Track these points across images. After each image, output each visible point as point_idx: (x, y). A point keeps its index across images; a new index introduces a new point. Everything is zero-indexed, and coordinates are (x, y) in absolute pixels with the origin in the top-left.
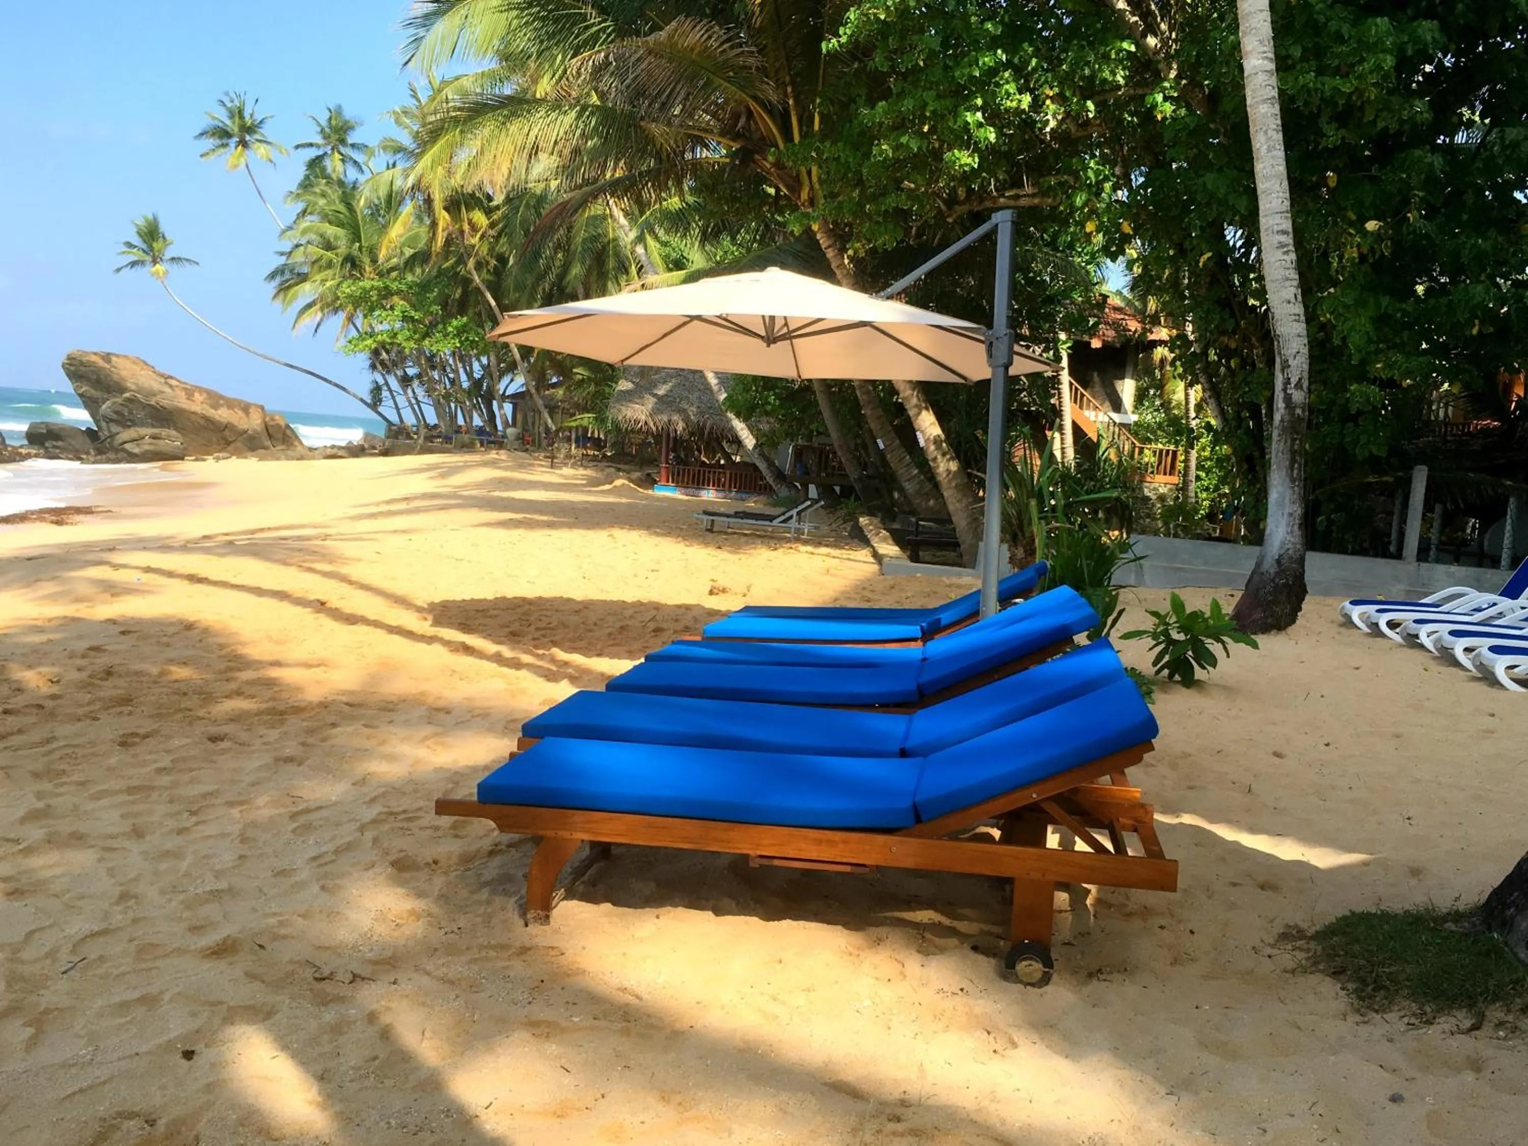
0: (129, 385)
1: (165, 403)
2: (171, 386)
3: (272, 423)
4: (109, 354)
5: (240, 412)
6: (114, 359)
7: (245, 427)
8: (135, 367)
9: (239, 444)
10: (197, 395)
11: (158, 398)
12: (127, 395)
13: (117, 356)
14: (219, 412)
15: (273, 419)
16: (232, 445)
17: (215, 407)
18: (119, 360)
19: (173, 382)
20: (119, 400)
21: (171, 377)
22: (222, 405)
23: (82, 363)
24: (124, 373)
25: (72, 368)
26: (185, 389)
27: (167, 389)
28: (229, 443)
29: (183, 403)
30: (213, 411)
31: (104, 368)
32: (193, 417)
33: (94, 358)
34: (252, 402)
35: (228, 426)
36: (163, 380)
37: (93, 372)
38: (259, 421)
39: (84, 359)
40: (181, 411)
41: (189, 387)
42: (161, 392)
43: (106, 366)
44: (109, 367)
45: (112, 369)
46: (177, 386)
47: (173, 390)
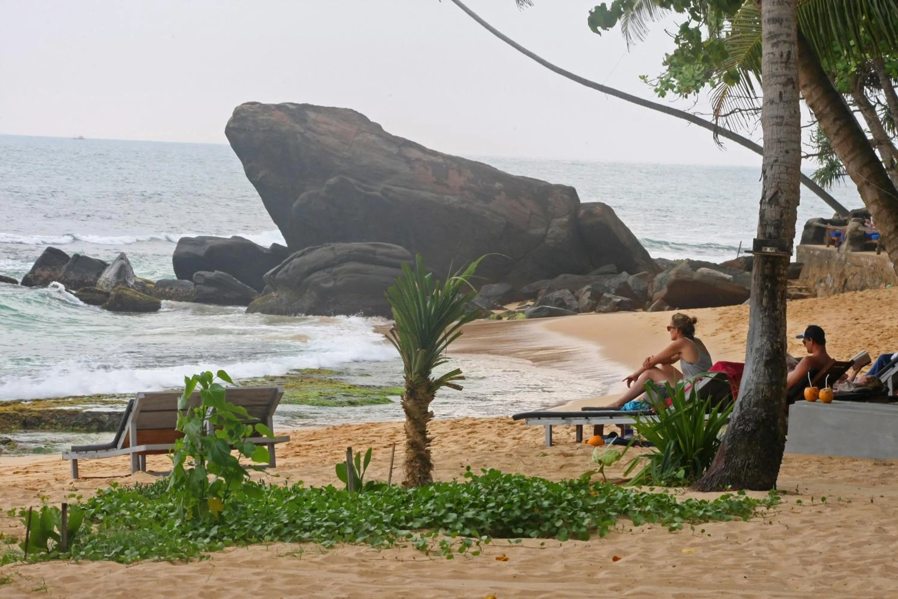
0: (336, 161)
1: (397, 192)
2: (408, 161)
5: (530, 203)
6: (311, 114)
7: (540, 231)
8: (347, 128)
9: (529, 264)
10: (453, 174)
11: (387, 184)
12: (333, 180)
14: (492, 205)
15: (590, 214)
16: (518, 268)
18: (319, 118)
19: (412, 153)
20: (321, 191)
22: (498, 192)
23: (258, 128)
24: (327, 141)
25: (242, 136)
26: (433, 165)
27: (404, 168)
29: (430, 191)
30: (480, 203)
31: (293, 134)
37: (275, 142)
39: (261, 118)
41: (441, 160)
42: (393, 172)
43: (298, 128)
44: (302, 130)
45: (309, 134)
46: (418, 160)
47: (412, 168)
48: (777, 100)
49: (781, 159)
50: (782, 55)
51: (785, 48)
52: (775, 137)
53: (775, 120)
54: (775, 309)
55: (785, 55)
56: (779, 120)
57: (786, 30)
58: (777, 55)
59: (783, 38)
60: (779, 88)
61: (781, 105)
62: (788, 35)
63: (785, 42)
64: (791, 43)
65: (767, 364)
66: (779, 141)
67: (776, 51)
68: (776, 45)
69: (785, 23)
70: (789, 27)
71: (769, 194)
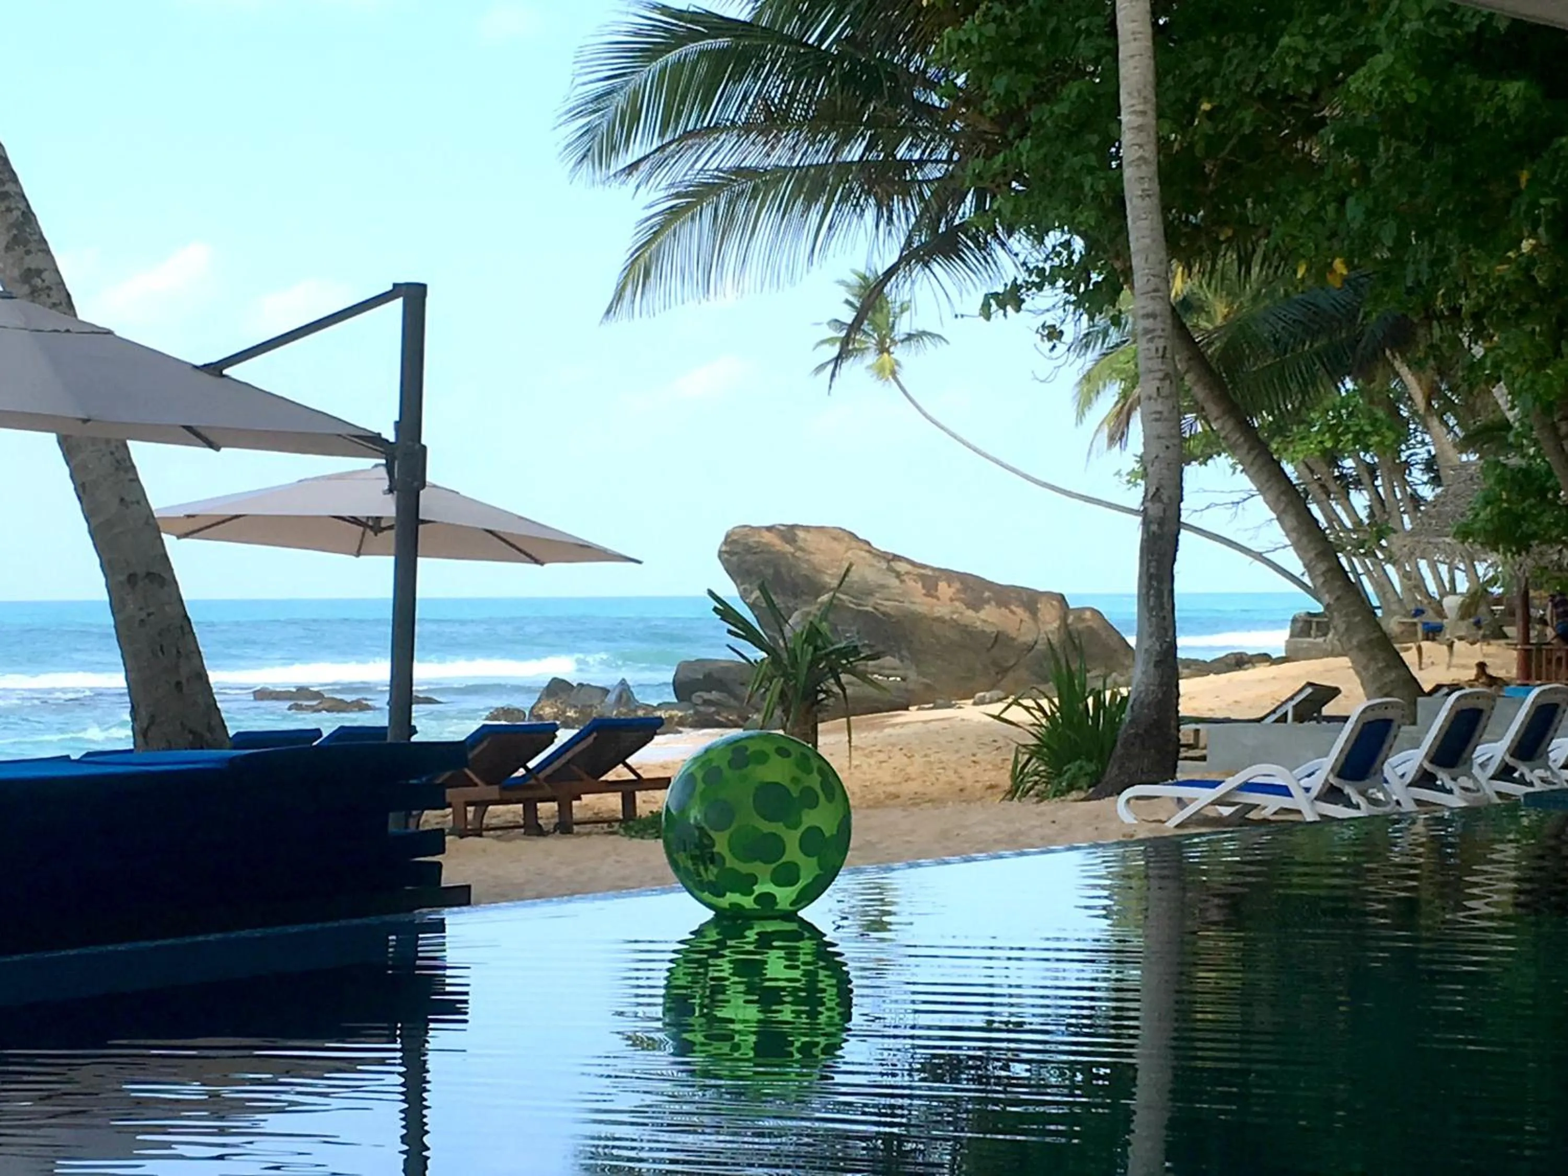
0: (827, 579)
1: (889, 606)
2: (898, 575)
3: (1081, 626)
4: (793, 527)
5: (1019, 611)
6: (801, 534)
7: (1029, 638)
8: (835, 545)
9: (1023, 673)
10: (942, 585)
11: (877, 598)
12: (825, 598)
13: (807, 529)
14: (982, 614)
15: (1080, 619)
16: (1011, 675)
17: (976, 606)
18: (809, 537)
19: (902, 567)
20: (813, 609)
21: (897, 558)
22: (988, 601)
23: (749, 549)
24: (818, 559)
25: (735, 559)
26: (922, 577)
27: (894, 582)
28: (1004, 671)
29: (920, 603)
30: (970, 613)
31: (784, 554)
32: (936, 627)
33: (768, 537)
34: (1041, 589)
35: (999, 639)
36: (884, 565)
37: (767, 563)
38: (1056, 625)
39: (752, 540)
40: (916, 619)
41: (930, 573)
42: (882, 586)
43: (788, 548)
44: (792, 550)
45: (798, 554)
46: (908, 573)
47: (902, 581)
48: (1155, 395)
49: (1161, 455)
50: (1157, 350)
51: (1161, 343)
52: (1155, 433)
53: (1154, 416)
54: (1162, 607)
55: (1161, 350)
56: (1158, 416)
57: (1162, 326)
58: (1154, 350)
59: (1159, 333)
60: (1157, 383)
61: (1160, 400)
62: (1163, 330)
63: (1160, 337)
64: (1167, 338)
65: (1157, 664)
66: (1159, 437)
67: (1152, 346)
68: (1151, 340)
69: (1159, 319)
70: (1164, 322)
71: (1152, 490)
